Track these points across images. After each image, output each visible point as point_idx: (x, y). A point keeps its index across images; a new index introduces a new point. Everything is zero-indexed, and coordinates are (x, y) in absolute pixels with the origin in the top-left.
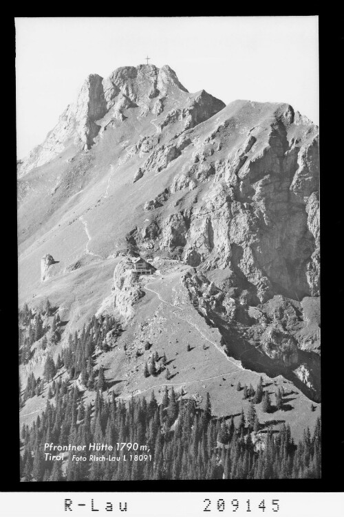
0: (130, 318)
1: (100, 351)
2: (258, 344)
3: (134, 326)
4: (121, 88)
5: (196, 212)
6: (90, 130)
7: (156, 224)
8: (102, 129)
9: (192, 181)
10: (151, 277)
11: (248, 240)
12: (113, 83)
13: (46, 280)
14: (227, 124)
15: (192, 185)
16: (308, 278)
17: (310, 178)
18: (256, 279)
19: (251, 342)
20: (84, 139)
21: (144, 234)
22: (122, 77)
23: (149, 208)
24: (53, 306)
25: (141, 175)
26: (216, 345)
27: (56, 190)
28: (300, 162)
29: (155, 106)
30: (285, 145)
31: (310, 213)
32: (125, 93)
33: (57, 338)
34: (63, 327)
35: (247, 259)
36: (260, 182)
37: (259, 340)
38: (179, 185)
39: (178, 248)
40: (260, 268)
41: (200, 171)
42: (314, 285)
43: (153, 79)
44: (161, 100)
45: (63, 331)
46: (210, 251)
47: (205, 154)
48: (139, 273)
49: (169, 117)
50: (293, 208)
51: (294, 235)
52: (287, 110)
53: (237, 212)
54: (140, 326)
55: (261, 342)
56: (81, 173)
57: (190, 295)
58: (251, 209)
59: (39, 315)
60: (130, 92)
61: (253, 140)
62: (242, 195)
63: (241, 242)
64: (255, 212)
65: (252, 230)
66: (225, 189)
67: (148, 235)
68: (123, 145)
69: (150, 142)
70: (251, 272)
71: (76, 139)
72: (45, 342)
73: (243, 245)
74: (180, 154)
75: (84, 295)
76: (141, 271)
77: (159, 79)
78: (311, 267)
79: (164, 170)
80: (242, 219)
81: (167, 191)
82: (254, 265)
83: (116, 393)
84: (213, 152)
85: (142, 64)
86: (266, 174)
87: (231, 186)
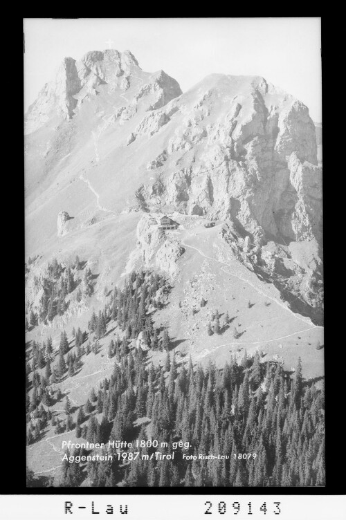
0: (175, 275)
1: (153, 309)
2: (299, 294)
3: (181, 282)
4: (91, 69)
5: (196, 171)
6: (70, 104)
7: (160, 181)
8: (79, 102)
9: (187, 143)
10: (175, 232)
11: (245, 194)
12: (85, 64)
13: (64, 234)
14: (210, 94)
15: (187, 147)
16: (293, 225)
17: (291, 139)
18: (253, 228)
19: (293, 293)
20: (66, 110)
21: (151, 191)
22: (92, 59)
23: (152, 168)
24: (81, 261)
25: (133, 139)
26: (276, 301)
27: (47, 153)
28: (281, 126)
29: (122, 83)
30: (266, 111)
31: (292, 170)
32: (96, 73)
33: (91, 291)
34: (94, 280)
35: (244, 211)
36: (251, 143)
37: (299, 290)
38: (175, 147)
39: (183, 203)
40: (255, 218)
41: (193, 134)
42: (298, 232)
43: (117, 61)
44: (127, 79)
45: (95, 283)
46: (211, 204)
47: (196, 119)
48: (164, 228)
49: (143, 91)
50: (278, 165)
51: (278, 189)
52: (262, 81)
53: (234, 170)
54: (188, 282)
55: (301, 292)
56: (67, 139)
57: (233, 250)
58: (245, 166)
59: (69, 269)
60: (100, 71)
61: (239, 107)
62: (237, 155)
63: (238, 197)
64: (249, 170)
65: (248, 186)
66: (222, 150)
67: (154, 192)
68: (100, 115)
69: (129, 111)
70: (248, 223)
71: (59, 110)
72: (79, 294)
73: (240, 199)
74: (169, 119)
75: (108, 249)
76: (166, 226)
77: (122, 61)
78: (295, 216)
79: (156, 134)
80: (239, 177)
81: (165, 152)
82: (250, 216)
83: (183, 353)
84: (203, 118)
85: (107, 49)
86: (255, 136)
87: (228, 147)
